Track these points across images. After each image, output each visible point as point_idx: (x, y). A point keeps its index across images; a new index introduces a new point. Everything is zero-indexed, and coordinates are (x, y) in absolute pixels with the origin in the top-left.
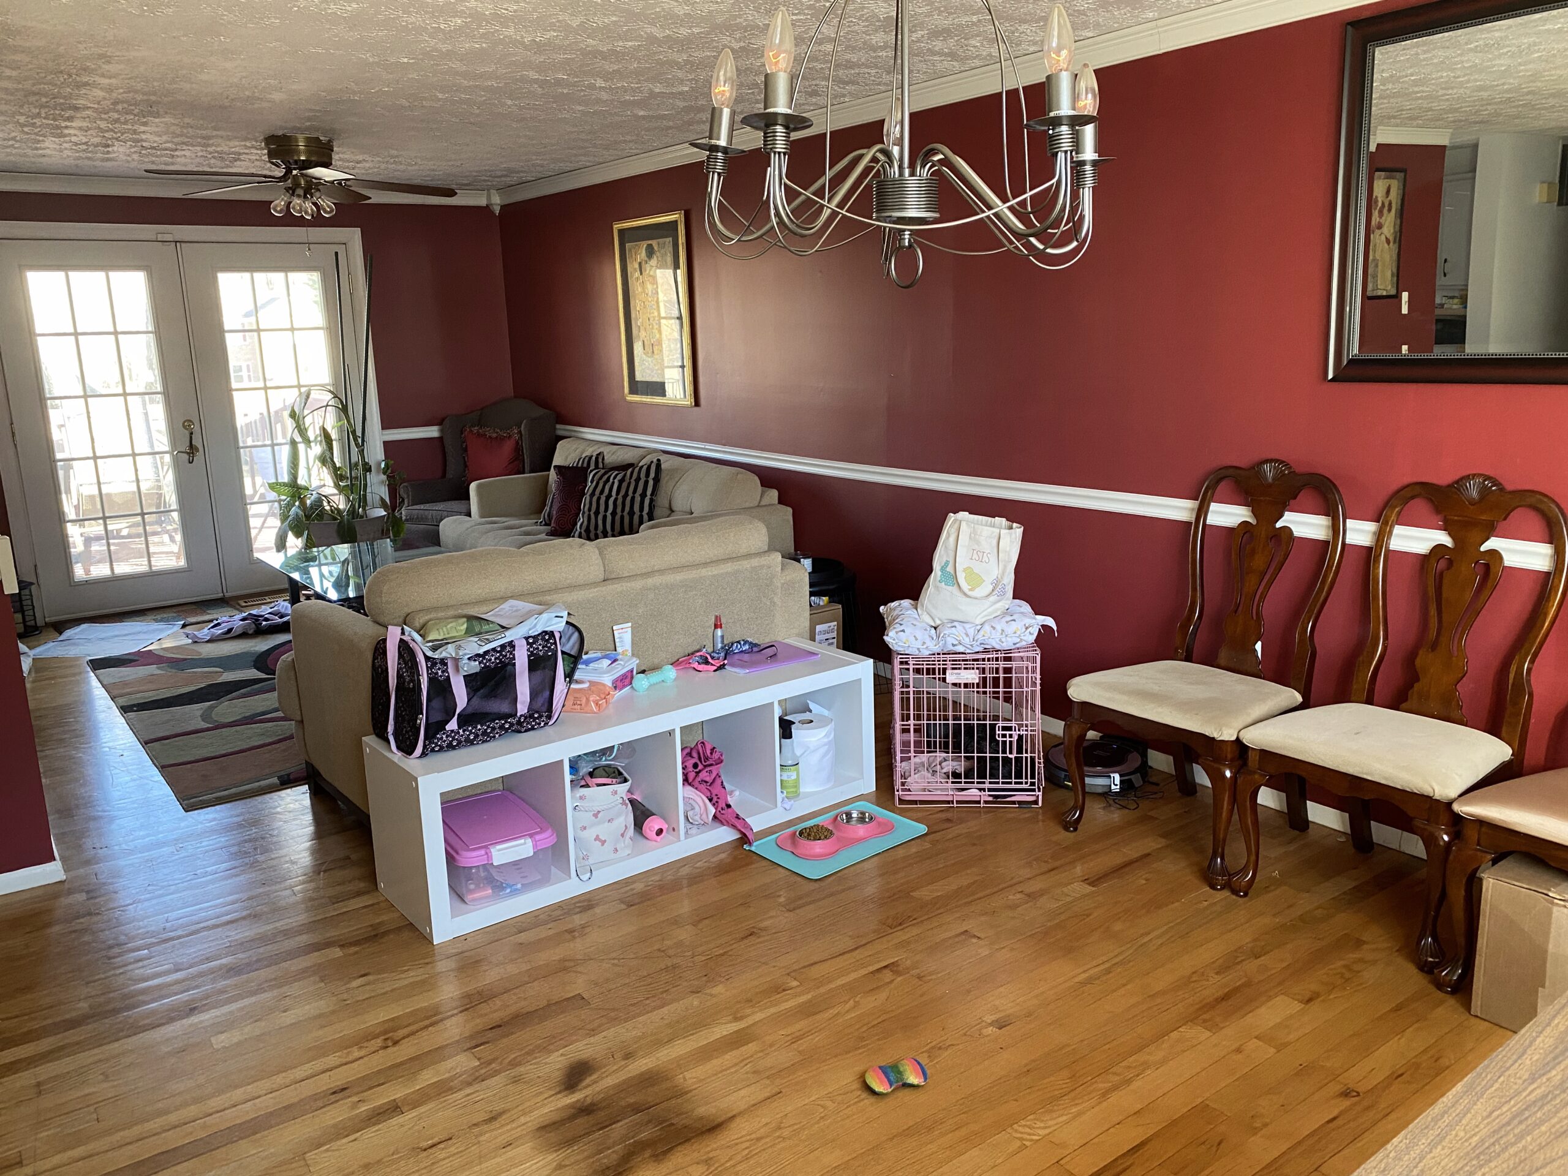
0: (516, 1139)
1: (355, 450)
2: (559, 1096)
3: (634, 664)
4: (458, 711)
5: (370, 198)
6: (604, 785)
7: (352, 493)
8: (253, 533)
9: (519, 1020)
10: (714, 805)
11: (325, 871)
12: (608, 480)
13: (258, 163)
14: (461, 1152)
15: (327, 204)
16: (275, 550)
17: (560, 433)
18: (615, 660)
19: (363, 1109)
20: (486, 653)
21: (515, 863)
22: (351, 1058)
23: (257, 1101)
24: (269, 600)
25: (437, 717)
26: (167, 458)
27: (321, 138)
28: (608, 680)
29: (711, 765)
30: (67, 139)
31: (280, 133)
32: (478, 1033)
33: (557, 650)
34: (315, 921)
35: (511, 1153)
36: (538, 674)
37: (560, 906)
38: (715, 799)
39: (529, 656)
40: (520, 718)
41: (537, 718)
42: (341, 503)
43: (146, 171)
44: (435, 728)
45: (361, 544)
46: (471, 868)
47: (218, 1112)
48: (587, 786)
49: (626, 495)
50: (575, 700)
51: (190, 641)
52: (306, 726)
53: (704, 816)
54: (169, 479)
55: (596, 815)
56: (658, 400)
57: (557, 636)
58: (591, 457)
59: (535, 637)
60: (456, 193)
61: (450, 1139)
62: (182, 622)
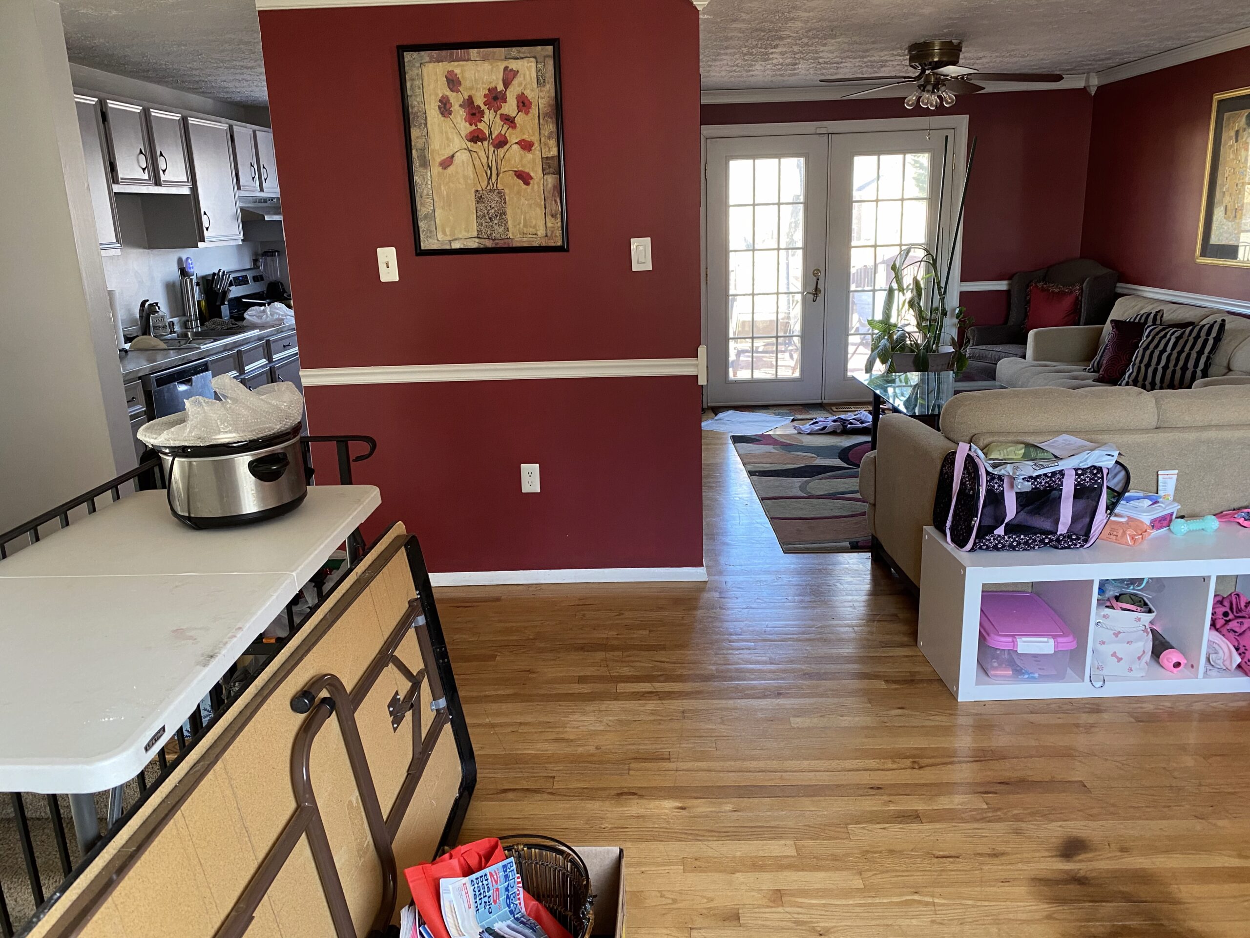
0: (1015, 879)
1: (937, 297)
2: (1054, 859)
3: (1175, 508)
4: (1006, 521)
5: (984, 88)
6: (1129, 610)
7: (929, 332)
8: (849, 356)
9: (1022, 784)
10: (1240, 654)
11: (878, 621)
12: (1165, 336)
13: (898, 68)
14: (966, 871)
15: (949, 96)
16: (864, 371)
17: (1119, 290)
18: (1156, 502)
19: (893, 808)
20: (1038, 476)
21: (1035, 656)
22: (886, 767)
23: (817, 773)
24: (853, 409)
25: (988, 522)
26: (799, 297)
27: (953, 41)
28: (1146, 519)
29: (1244, 617)
30: (770, 62)
31: (922, 40)
32: (989, 783)
33: (1102, 485)
34: (868, 657)
35: (1007, 889)
36: (1082, 503)
37: (1070, 701)
38: (1242, 650)
39: (1076, 485)
40: (1059, 537)
41: (1075, 540)
42: (918, 337)
43: (821, 81)
44: (985, 531)
45: (930, 373)
46: (996, 649)
47: (791, 772)
48: (1112, 607)
49: (1182, 351)
50: (1112, 530)
51: (796, 432)
52: (877, 510)
53: (1227, 663)
54: (797, 312)
55: (1116, 634)
56: (1230, 263)
57: (1105, 472)
58: (1149, 314)
59: (1084, 470)
60: (1063, 78)
61: (958, 857)
62: (792, 418)
